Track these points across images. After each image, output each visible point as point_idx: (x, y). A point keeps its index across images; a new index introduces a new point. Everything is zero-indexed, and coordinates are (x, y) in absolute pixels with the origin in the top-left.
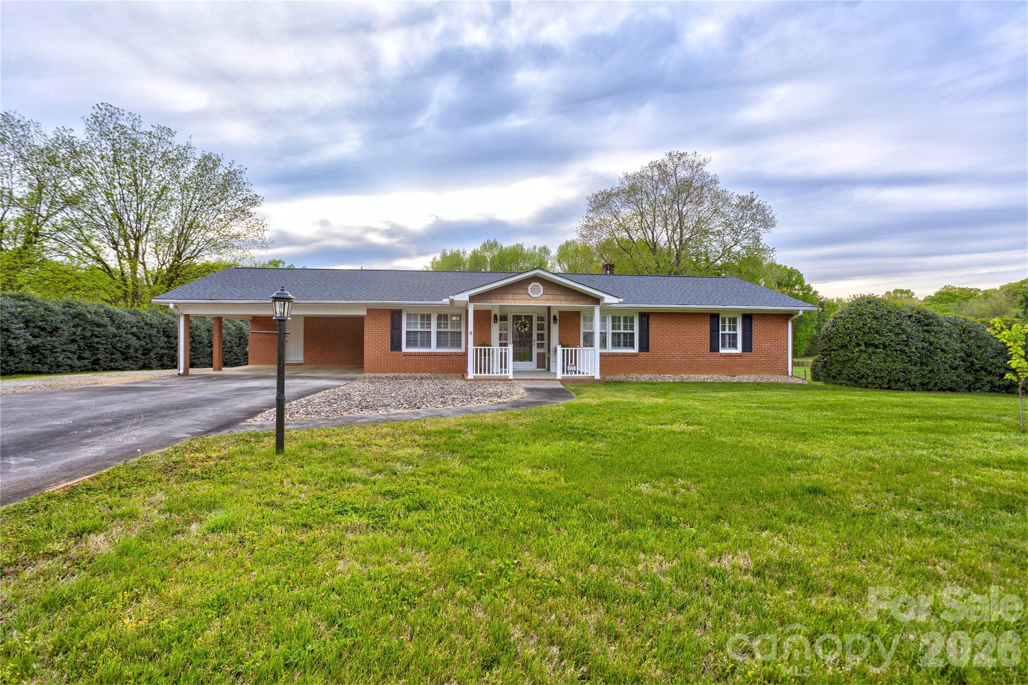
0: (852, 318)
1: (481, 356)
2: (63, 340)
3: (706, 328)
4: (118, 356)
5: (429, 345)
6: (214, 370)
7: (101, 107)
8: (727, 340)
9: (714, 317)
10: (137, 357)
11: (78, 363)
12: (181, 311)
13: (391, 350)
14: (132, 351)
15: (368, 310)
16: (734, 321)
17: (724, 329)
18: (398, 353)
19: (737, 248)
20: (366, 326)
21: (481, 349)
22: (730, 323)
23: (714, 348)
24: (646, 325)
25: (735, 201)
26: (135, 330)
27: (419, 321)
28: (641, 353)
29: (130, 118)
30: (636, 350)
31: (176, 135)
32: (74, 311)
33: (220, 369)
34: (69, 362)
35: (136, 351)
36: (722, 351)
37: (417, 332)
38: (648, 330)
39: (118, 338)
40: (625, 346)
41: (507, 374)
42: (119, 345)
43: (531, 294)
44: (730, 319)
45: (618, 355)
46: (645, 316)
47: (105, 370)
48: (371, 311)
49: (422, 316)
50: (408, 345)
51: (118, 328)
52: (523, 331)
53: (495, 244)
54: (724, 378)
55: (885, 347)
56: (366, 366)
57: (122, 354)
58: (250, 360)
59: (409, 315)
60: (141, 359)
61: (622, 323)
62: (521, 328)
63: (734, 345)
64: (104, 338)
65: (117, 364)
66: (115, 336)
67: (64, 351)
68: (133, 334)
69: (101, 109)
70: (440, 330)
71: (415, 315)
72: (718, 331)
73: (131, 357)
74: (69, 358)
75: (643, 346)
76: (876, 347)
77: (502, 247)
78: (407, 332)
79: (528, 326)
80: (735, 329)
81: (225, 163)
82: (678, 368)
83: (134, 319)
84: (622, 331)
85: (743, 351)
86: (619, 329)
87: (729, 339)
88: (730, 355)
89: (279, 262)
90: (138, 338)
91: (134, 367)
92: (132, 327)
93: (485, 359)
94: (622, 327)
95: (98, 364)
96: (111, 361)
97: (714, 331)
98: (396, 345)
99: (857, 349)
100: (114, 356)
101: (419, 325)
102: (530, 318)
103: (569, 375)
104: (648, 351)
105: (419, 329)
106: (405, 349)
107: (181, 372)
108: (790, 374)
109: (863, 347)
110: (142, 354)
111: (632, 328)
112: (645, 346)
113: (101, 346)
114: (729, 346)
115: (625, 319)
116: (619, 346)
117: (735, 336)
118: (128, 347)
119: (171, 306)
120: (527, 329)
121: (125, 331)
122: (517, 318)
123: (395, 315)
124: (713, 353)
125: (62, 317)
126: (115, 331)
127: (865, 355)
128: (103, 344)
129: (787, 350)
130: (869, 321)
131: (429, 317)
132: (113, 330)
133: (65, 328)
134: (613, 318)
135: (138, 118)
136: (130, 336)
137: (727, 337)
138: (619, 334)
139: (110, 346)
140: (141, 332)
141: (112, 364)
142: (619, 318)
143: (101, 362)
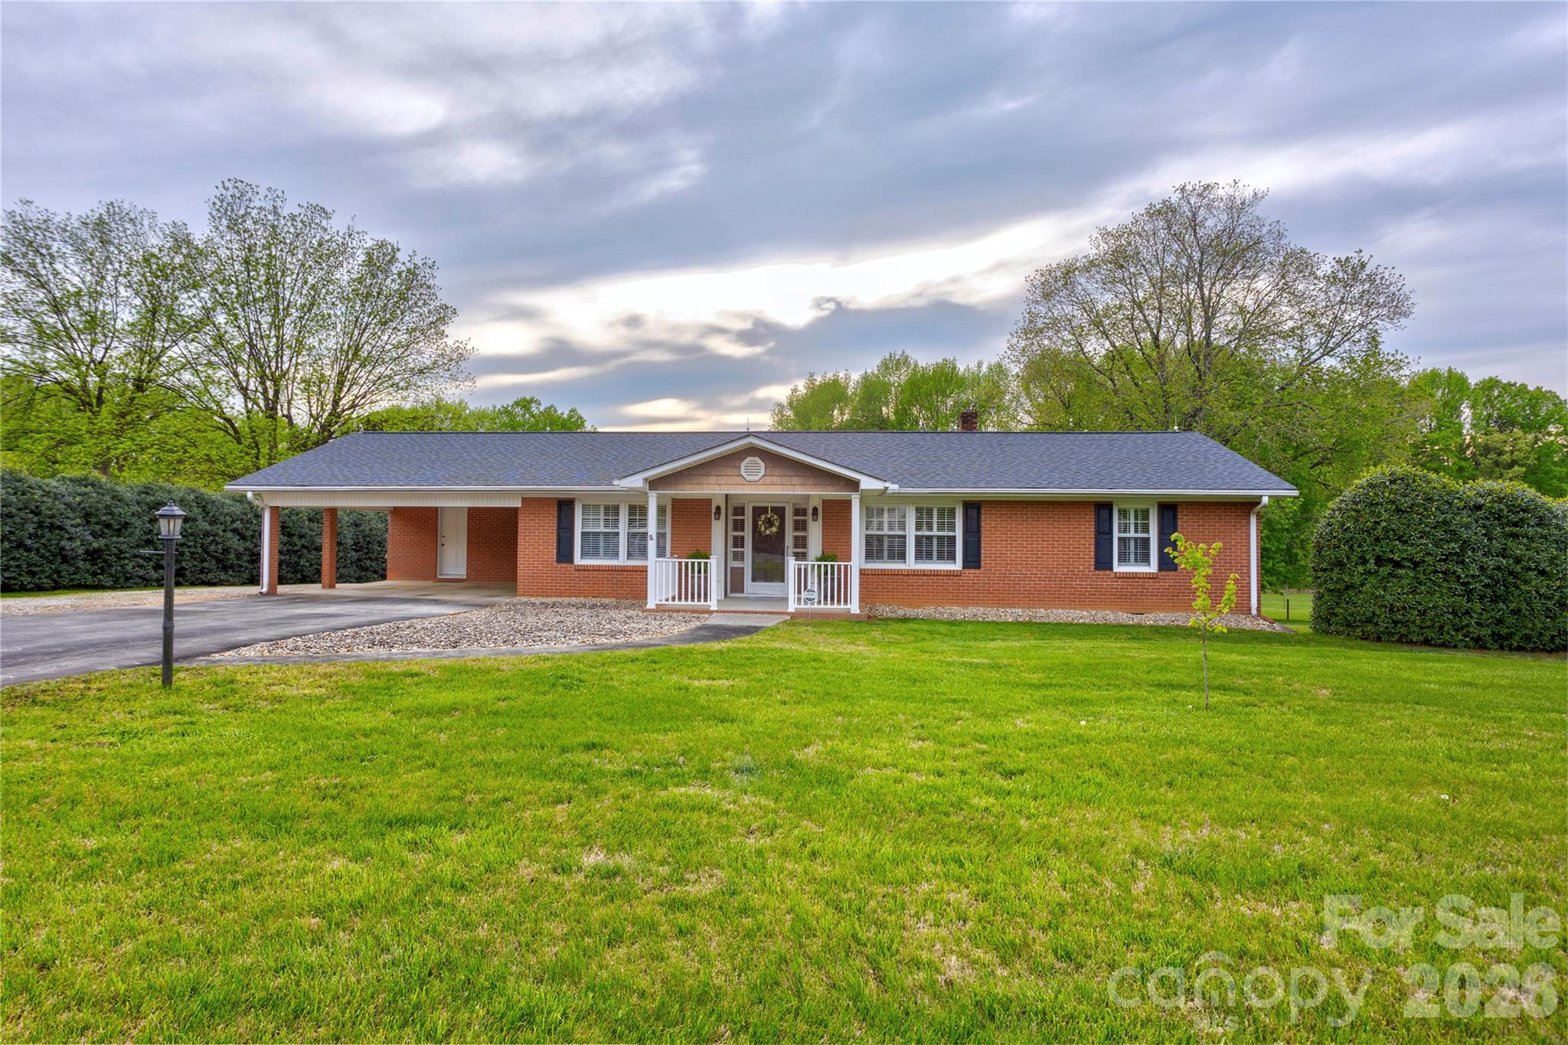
0: (1358, 511)
1: (693, 572)
2: (133, 540)
3: (1087, 529)
4: (211, 564)
5: (616, 555)
6: (323, 587)
7: (227, 184)
8: (1132, 549)
9: (1103, 509)
10: (241, 566)
11: (154, 575)
12: (266, 502)
13: (558, 562)
14: (232, 556)
15: (524, 500)
16: (1145, 514)
17: (1124, 529)
18: (569, 565)
19: (1328, 362)
20: (521, 525)
21: (693, 563)
22: (1136, 518)
23: (1103, 562)
24: (975, 522)
25: (1325, 269)
26: (238, 525)
27: (602, 517)
28: (967, 571)
29: (270, 197)
30: (957, 566)
31: (334, 217)
32: (152, 498)
33: (332, 586)
34: (142, 573)
35: (239, 556)
36: (1118, 568)
37: (597, 534)
38: (978, 531)
39: (211, 538)
40: (940, 557)
41: (708, 603)
42: (213, 548)
43: (745, 475)
44: (1136, 512)
45: (924, 574)
46: (974, 508)
47: (193, 584)
48: (532, 502)
49: (607, 508)
50: (583, 555)
51: (213, 522)
52: (768, 532)
53: (906, 360)
54: (1123, 617)
55: (1416, 565)
56: (520, 586)
57: (218, 560)
58: (389, 573)
59: (585, 508)
60: (246, 568)
61: (935, 520)
62: (766, 528)
63: (1145, 559)
64: (192, 538)
65: (210, 576)
66: (207, 534)
67: (136, 556)
68: (235, 531)
69: (227, 189)
70: (633, 530)
71: (597, 507)
72: (1110, 532)
73: (232, 566)
74: (141, 567)
75: (970, 559)
76: (1398, 565)
77: (916, 365)
78: (583, 534)
79: (777, 524)
80: (1146, 529)
81: (402, 256)
82: (1034, 598)
83: (237, 509)
84: (935, 532)
85: (1160, 569)
86: (930, 529)
87: (1136, 548)
88: (1134, 576)
89: (531, 401)
90: (243, 537)
91: (236, 580)
92: (233, 522)
93: (699, 578)
94: (935, 526)
95: (183, 576)
96: (202, 571)
97: (1103, 535)
98: (565, 554)
99: (1361, 569)
100: (205, 565)
101: (602, 523)
102: (780, 512)
103: (808, 606)
104: (979, 567)
105: (602, 529)
106: (578, 560)
107: (265, 590)
108: (1254, 612)
109: (1371, 565)
110: (248, 561)
111: (952, 527)
112: (972, 560)
113: (186, 550)
114: (1136, 561)
115: (941, 511)
116: (929, 556)
117: (1146, 542)
118: (226, 551)
119: (249, 495)
120: (774, 529)
121: (223, 527)
122: (758, 511)
123: (565, 507)
124: (1101, 573)
125: (135, 508)
126: (208, 527)
127: (1372, 580)
128: (190, 547)
129: (1248, 567)
130: (1385, 516)
131: (616, 510)
132: (204, 525)
133: (138, 523)
134: (919, 510)
135: (280, 195)
136: (230, 535)
137: (1132, 543)
138: (929, 538)
139: (199, 550)
140: (247, 529)
141: (203, 576)
142: (930, 511)
143: (187, 573)
